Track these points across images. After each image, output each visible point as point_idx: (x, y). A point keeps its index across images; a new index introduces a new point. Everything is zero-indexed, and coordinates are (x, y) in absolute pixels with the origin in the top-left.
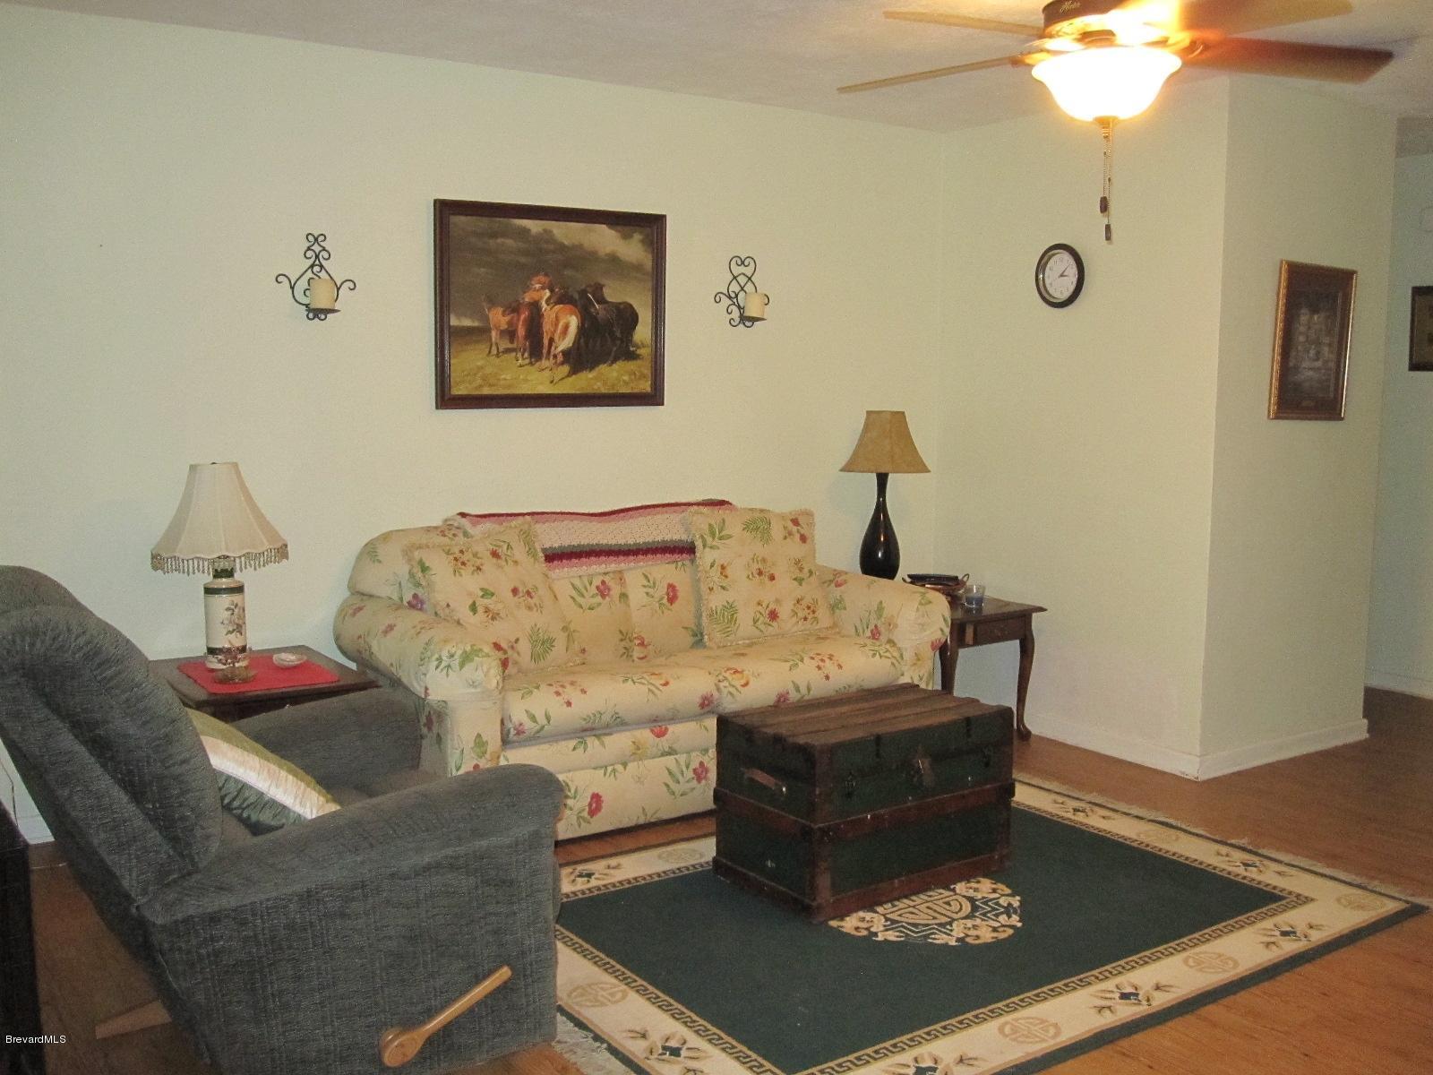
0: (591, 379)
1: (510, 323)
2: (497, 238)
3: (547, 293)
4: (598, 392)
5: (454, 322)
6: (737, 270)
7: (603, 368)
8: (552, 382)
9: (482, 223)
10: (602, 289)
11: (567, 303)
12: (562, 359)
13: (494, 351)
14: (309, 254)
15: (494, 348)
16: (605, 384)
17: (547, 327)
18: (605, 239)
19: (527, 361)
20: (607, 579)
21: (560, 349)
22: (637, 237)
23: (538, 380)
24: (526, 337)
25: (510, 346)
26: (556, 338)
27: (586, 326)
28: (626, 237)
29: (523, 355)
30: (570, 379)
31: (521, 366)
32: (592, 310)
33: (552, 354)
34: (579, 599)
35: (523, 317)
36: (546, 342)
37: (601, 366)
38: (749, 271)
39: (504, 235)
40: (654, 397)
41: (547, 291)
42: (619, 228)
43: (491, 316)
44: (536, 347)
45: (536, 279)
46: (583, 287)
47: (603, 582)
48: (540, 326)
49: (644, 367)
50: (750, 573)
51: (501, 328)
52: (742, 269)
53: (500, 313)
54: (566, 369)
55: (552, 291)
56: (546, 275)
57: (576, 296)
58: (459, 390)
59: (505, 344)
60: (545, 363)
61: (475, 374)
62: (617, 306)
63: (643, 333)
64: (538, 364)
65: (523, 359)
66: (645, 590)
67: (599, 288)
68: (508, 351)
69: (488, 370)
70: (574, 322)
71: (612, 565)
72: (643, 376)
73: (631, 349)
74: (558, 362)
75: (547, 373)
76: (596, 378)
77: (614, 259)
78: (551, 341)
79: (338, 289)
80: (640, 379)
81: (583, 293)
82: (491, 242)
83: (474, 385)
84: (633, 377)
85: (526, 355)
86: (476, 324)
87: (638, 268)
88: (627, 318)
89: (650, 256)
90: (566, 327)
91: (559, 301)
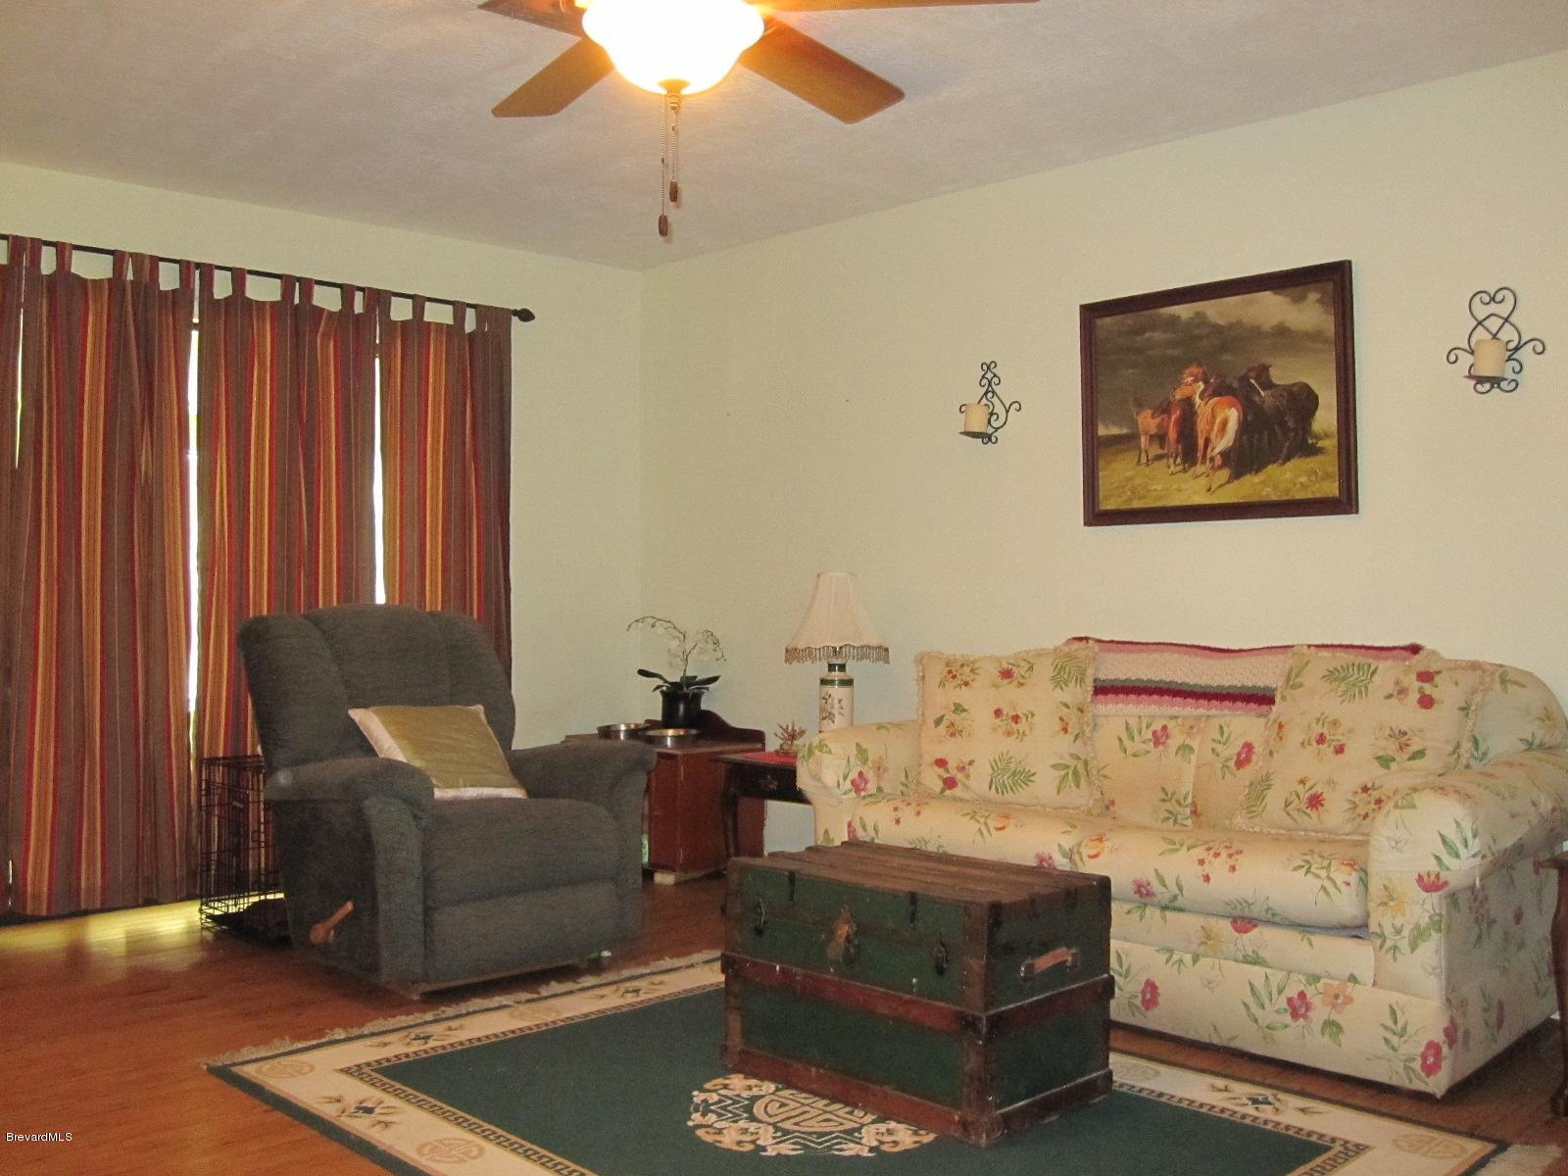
0: (1257, 483)
1: (1159, 426)
2: (1144, 333)
3: (1201, 386)
4: (1266, 499)
5: (1102, 431)
6: (1481, 312)
7: (1272, 469)
8: (1209, 490)
9: (1129, 320)
10: (1268, 370)
11: (1225, 395)
12: (1220, 463)
13: (1144, 459)
14: (985, 381)
15: (1143, 456)
16: (1276, 487)
17: (1201, 425)
18: (1271, 309)
19: (1180, 468)
20: (1171, 725)
21: (1218, 450)
22: (1313, 296)
23: (1192, 489)
24: (1178, 441)
25: (1160, 452)
26: (1213, 437)
27: (1249, 418)
28: (1298, 300)
29: (1175, 462)
30: (1231, 485)
31: (1173, 474)
32: (1256, 399)
33: (1208, 457)
34: (1127, 742)
35: (1174, 417)
36: (1201, 442)
37: (1270, 467)
38: (1504, 310)
39: (1153, 328)
40: (1345, 502)
41: (1201, 383)
42: (1288, 291)
43: (1139, 421)
44: (1189, 448)
45: (1187, 371)
46: (1243, 372)
47: (1164, 728)
48: (1193, 424)
49: (1329, 463)
50: (1307, 738)
51: (1152, 433)
52: (1493, 308)
53: (1150, 416)
54: (1225, 473)
55: (1206, 382)
56: (1200, 365)
57: (1236, 384)
58: (1108, 504)
59: (1155, 450)
60: (1200, 468)
61: (1124, 487)
62: (1288, 389)
63: (1325, 419)
64: (1193, 469)
65: (1176, 465)
66: (1214, 745)
67: (1264, 369)
68: (1159, 458)
69: (1138, 481)
70: (1233, 416)
71: (1188, 710)
72: (1327, 476)
73: (1310, 441)
74: (1216, 466)
75: (1203, 481)
76: (1263, 482)
77: (1282, 332)
78: (1207, 441)
79: (1007, 411)
80: (1323, 479)
81: (1244, 379)
82: (1139, 339)
83: (1124, 498)
84: (1314, 478)
85: (1179, 460)
86: (1125, 431)
87: (1315, 336)
88: (1304, 401)
89: (1331, 319)
90: (1224, 423)
91: (1217, 393)
